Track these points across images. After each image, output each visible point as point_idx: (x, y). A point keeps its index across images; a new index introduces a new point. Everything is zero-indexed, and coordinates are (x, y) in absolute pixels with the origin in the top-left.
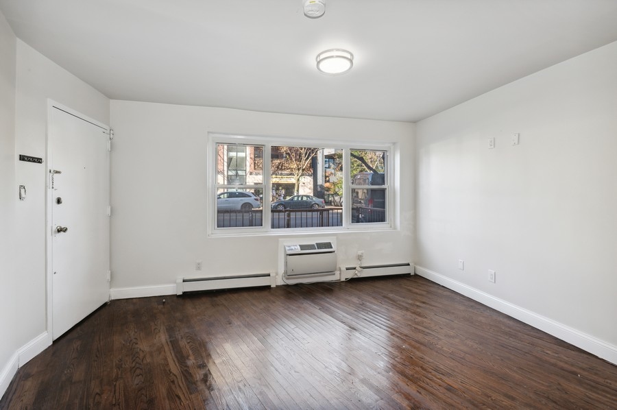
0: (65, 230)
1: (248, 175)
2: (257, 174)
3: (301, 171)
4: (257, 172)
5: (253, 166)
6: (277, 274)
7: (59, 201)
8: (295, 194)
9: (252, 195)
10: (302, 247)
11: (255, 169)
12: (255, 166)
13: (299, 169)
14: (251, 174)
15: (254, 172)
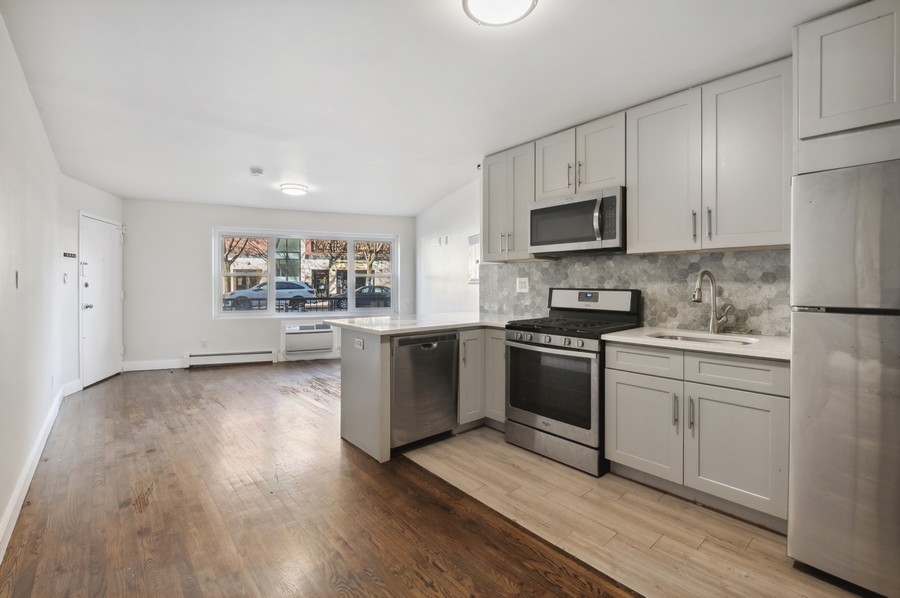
0: (91, 307)
1: (303, 258)
2: (315, 258)
3: (374, 254)
4: (316, 254)
5: (310, 246)
6: (279, 352)
7: (87, 285)
8: (367, 285)
9: (305, 286)
10: (301, 328)
11: (313, 250)
12: (312, 247)
13: (371, 252)
14: (307, 257)
15: (312, 254)
